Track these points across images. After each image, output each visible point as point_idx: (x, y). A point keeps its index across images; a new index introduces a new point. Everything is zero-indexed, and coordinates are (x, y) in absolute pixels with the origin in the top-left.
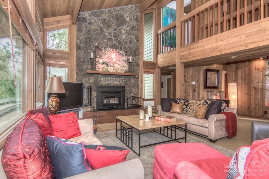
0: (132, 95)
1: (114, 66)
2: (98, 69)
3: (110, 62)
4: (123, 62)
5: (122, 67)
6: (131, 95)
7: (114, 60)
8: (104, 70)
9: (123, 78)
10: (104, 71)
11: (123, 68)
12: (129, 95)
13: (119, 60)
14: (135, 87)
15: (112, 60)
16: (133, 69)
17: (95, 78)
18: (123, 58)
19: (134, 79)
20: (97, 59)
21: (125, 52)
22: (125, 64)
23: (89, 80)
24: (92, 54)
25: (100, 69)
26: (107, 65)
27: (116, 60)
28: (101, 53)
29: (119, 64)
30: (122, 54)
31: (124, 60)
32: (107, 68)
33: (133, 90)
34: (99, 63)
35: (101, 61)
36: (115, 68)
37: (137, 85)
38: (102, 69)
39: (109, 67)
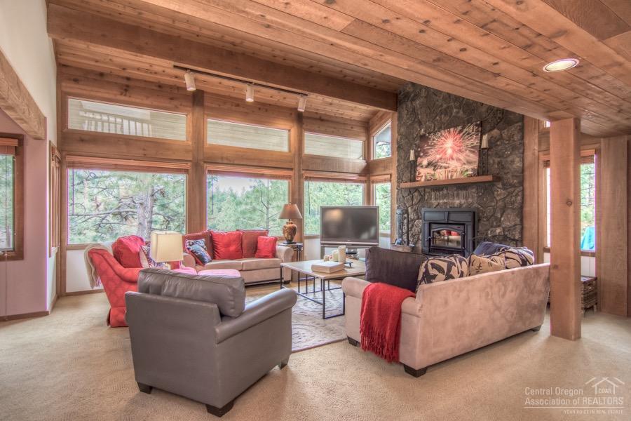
0: (498, 231)
1: (447, 165)
2: (419, 179)
3: (441, 159)
4: (468, 151)
5: (464, 164)
6: (495, 231)
7: (449, 152)
8: (428, 178)
9: (474, 190)
10: (428, 180)
11: (467, 167)
12: (489, 232)
13: (460, 151)
14: (509, 211)
15: (445, 154)
16: (499, 163)
17: (420, 194)
18: (469, 143)
19: (505, 189)
20: (419, 160)
21: (476, 125)
22: (472, 155)
23: (412, 199)
24: (412, 152)
25: (422, 177)
26: (435, 166)
27: (454, 151)
28: (428, 145)
29: (458, 160)
30: (468, 134)
31: (472, 147)
32: (433, 172)
33: (502, 219)
34: (422, 167)
35: (425, 162)
36: (450, 169)
37: (512, 203)
38: (426, 176)
39: (438, 170)
